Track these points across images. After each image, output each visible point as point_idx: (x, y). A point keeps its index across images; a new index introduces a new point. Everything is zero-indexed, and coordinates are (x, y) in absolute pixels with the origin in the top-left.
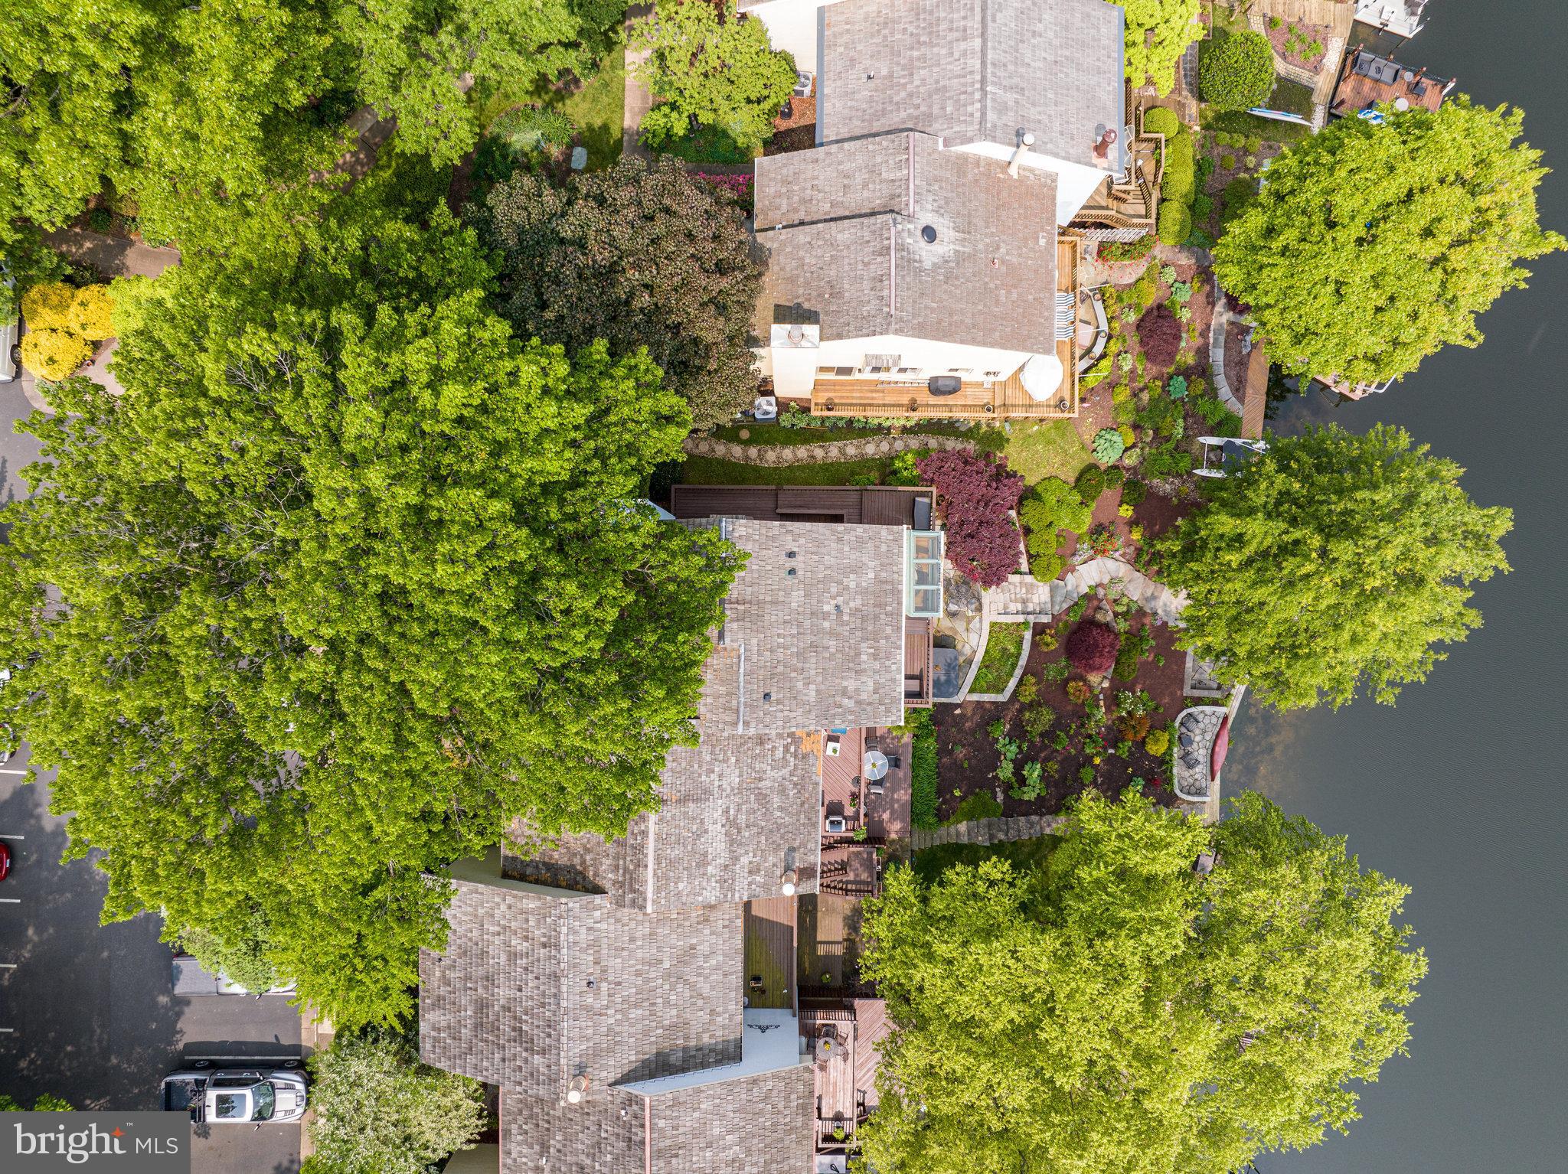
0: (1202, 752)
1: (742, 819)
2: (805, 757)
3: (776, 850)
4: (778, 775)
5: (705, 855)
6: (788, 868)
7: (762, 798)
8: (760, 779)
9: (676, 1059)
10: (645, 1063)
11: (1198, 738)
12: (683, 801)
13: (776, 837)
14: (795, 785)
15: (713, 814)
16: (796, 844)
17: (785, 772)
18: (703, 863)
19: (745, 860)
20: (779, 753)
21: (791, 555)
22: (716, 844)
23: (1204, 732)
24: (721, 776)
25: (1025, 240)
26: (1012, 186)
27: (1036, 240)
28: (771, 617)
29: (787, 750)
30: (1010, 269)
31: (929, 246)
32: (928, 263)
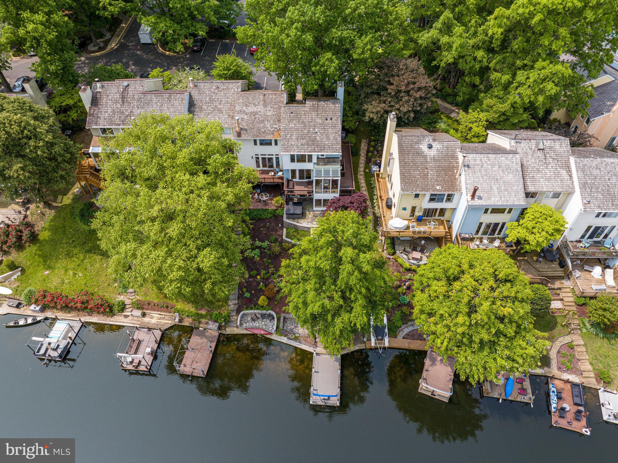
0: (257, 325)
1: (257, 116)
2: (273, 134)
3: (247, 125)
4: (268, 126)
5: (249, 106)
6: (241, 129)
7: (263, 121)
8: (268, 121)
9: (193, 109)
10: (193, 101)
11: (263, 323)
12: (264, 100)
13: (251, 125)
14: (265, 131)
15: (260, 108)
16: (248, 131)
17: (269, 128)
18: (246, 106)
19: (246, 117)
20: (275, 126)
21: (331, 119)
22: (251, 109)
23: (266, 325)
24: (270, 110)
25: (437, 181)
26: (454, 175)
27: (438, 185)
28: (314, 114)
29: (276, 128)
30: (426, 175)
31: (426, 147)
32: (421, 146)
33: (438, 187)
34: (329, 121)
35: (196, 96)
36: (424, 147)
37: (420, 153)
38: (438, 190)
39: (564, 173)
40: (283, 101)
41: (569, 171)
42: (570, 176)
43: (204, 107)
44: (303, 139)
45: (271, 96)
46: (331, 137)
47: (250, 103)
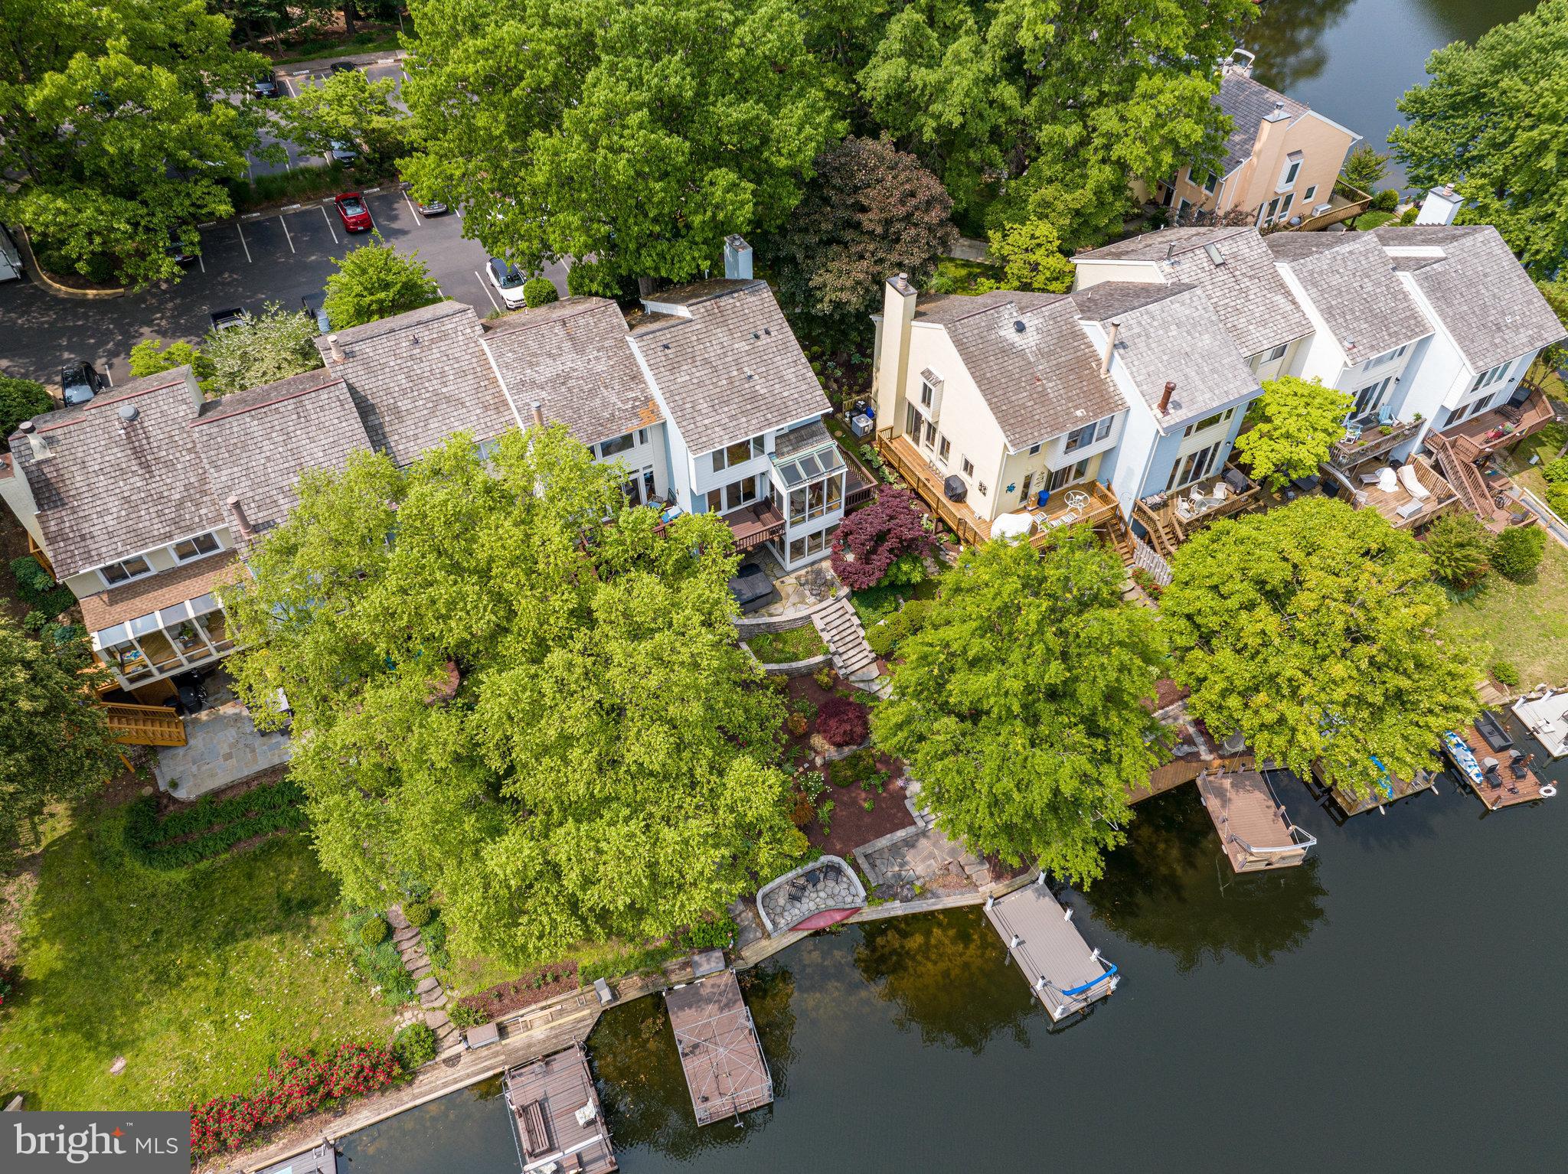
0: (812, 906)
1: (571, 383)
4: (614, 399)
8: (606, 387)
9: (374, 419)
11: (822, 894)
12: (571, 338)
15: (570, 361)
17: (620, 405)
19: (544, 394)
20: (631, 394)
21: (767, 332)
23: (832, 896)
24: (597, 358)
25: (1070, 399)
26: (1094, 375)
27: (1077, 408)
28: (720, 333)
29: (635, 399)
30: (1043, 394)
31: (1013, 330)
32: (1002, 333)
33: (1079, 413)
34: (765, 340)
35: (366, 384)
36: (1009, 333)
37: (1007, 350)
38: (1082, 419)
39: (1280, 299)
40: (620, 326)
41: (1288, 294)
42: (1294, 302)
43: (404, 404)
44: (727, 403)
45: (581, 322)
46: (789, 374)
47: (535, 355)
